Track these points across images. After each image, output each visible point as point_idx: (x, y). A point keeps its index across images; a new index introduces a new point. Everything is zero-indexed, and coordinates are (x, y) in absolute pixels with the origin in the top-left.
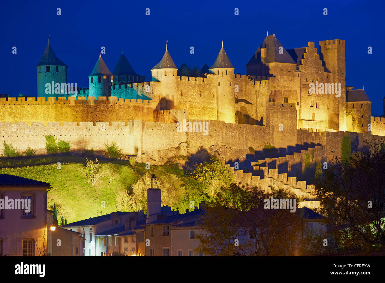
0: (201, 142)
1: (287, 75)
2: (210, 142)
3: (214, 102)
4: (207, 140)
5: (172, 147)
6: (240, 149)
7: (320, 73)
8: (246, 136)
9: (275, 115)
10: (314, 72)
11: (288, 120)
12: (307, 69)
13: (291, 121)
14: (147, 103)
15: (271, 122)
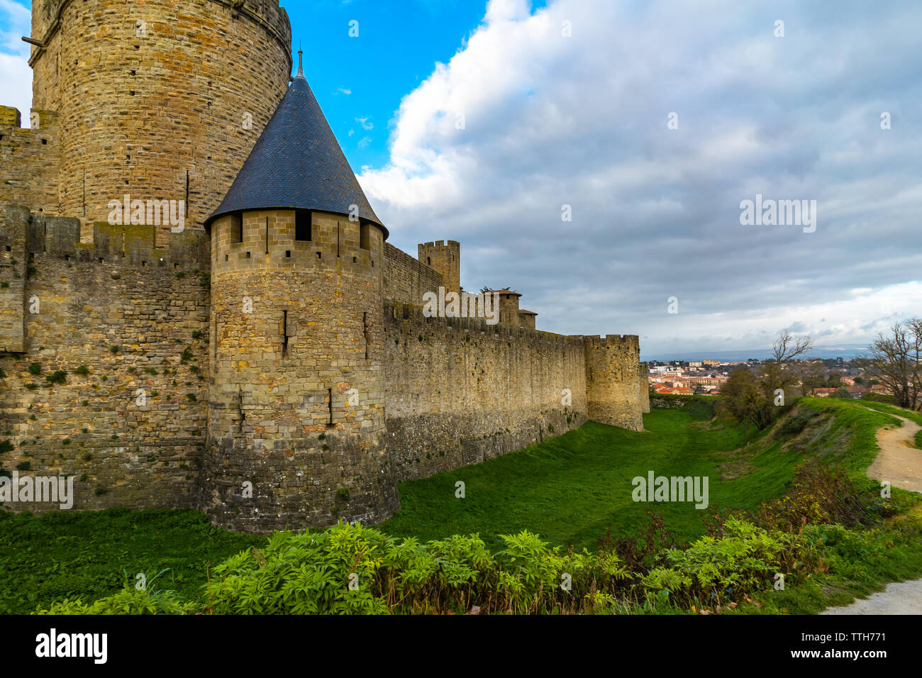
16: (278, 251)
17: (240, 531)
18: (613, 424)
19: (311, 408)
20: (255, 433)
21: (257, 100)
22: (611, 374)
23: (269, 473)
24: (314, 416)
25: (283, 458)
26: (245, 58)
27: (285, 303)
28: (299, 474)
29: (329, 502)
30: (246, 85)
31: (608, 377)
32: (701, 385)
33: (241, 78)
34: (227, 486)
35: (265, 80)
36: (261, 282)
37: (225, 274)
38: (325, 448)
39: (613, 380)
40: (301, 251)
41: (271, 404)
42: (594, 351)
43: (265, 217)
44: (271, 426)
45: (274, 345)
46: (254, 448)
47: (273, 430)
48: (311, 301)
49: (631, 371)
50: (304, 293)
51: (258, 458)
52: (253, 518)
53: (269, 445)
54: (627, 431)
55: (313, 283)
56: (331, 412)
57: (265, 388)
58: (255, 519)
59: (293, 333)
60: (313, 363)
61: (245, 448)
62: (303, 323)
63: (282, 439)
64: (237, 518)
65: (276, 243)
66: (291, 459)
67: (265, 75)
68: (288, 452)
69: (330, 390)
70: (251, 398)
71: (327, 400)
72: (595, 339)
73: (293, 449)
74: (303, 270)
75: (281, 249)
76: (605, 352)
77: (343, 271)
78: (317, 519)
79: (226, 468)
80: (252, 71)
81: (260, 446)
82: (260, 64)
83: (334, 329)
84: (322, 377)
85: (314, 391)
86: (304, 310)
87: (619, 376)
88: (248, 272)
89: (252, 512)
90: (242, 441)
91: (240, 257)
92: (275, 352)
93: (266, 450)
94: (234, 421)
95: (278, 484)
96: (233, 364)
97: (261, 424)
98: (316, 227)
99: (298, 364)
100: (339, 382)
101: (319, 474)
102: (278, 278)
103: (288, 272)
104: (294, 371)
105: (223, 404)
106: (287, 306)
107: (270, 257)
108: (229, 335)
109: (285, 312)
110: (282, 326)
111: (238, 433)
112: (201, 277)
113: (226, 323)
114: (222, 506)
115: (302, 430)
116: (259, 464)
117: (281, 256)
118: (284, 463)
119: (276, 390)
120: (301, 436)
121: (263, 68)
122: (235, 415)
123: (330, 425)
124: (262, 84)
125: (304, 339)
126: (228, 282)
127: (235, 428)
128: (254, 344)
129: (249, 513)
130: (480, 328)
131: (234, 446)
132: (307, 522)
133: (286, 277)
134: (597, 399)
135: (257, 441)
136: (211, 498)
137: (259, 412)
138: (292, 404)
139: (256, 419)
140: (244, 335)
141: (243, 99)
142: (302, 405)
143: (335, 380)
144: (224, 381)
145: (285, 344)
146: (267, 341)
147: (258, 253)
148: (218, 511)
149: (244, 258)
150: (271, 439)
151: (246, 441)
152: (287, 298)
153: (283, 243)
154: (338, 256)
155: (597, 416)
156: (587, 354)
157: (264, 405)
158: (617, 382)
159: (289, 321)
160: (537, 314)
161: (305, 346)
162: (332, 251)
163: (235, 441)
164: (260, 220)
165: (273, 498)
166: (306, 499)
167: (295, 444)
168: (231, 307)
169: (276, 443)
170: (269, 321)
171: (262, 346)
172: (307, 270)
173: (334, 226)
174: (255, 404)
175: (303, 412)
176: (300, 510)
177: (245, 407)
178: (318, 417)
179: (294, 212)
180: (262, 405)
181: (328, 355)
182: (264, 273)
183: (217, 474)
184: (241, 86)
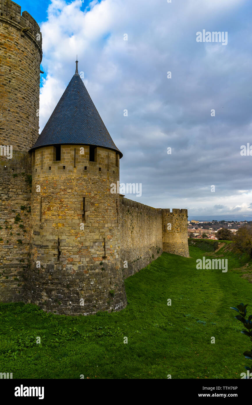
16: (80, 167)
17: (62, 314)
18: (176, 254)
19: (96, 248)
20: (67, 261)
21: (31, 81)
22: (175, 229)
23: (76, 283)
24: (98, 253)
25: (83, 275)
26: (26, 58)
27: (84, 194)
28: (92, 283)
29: (106, 298)
30: (26, 73)
31: (174, 230)
32: (192, 233)
33: (24, 69)
34: (51, 290)
35: (34, 70)
36: (71, 182)
37: (49, 177)
38: (103, 269)
39: (176, 231)
40: (92, 167)
41: (77, 246)
42: (166, 216)
43: (74, 148)
44: (76, 258)
45: (78, 215)
46: (67, 269)
47: (78, 260)
48: (97, 193)
49: (184, 227)
50: (94, 189)
51: (70, 275)
52: (69, 307)
53: (75, 268)
54: (183, 257)
55: (97, 183)
56: (105, 250)
57: (73, 238)
58: (70, 307)
59: (88, 209)
60: (97, 225)
61: (62, 269)
62: (93, 204)
63: (82, 264)
64: (60, 307)
65: (80, 162)
66: (88, 275)
67: (34, 68)
68: (86, 272)
69: (104, 239)
70: (65, 243)
71: (103, 244)
72: (167, 211)
73: (88, 270)
74: (93, 177)
75: (82, 165)
76: (172, 217)
77: (110, 178)
78: (101, 307)
79: (50, 280)
80: (29, 65)
81: (71, 268)
82: (32, 62)
83: (106, 207)
84: (101, 232)
85: (98, 240)
86: (93, 197)
87: (179, 229)
88: (64, 176)
89: (68, 304)
90: (60, 266)
91: (59, 168)
92: (79, 219)
93: (74, 271)
94: (54, 255)
95: (81, 288)
96: (54, 225)
97: (71, 257)
98: (99, 155)
99: (90, 225)
100: (108, 235)
101: (101, 283)
102: (81, 180)
103: (86, 178)
104: (88, 229)
105: (47, 246)
106: (85, 195)
107: (77, 169)
108: (51, 209)
109: (84, 198)
110: (82, 205)
111: (57, 261)
112: (25, 177)
113: (49, 203)
114: (49, 301)
115: (92, 260)
116: (70, 278)
117: (82, 169)
118: (84, 278)
119: (79, 239)
120: (92, 263)
121: (33, 64)
122: (56, 252)
123: (104, 258)
124: (33, 72)
125: (93, 213)
126: (51, 181)
127: (55, 259)
128: (67, 214)
129: (66, 304)
130: (132, 205)
131: (55, 269)
132: (97, 308)
133: (85, 180)
134: (168, 241)
135: (69, 266)
136: (41, 297)
137: (70, 250)
138: (87, 246)
139: (68, 254)
140: (62, 210)
141: (25, 80)
142: (92, 247)
143: (106, 234)
144: (48, 234)
145: (84, 215)
146: (74, 213)
147: (69, 167)
148: (47, 303)
149: (61, 169)
150: (76, 265)
151: (62, 266)
152: (85, 191)
153: (83, 162)
154: (108, 170)
155: (168, 249)
156: (163, 218)
157: (73, 247)
158: (178, 232)
159: (86, 203)
160: (124, 196)
161: (94, 216)
162: (106, 167)
163: (55, 266)
164: (71, 150)
165: (79, 296)
166: (96, 296)
167: (89, 267)
168: (53, 195)
169: (79, 267)
170: (76, 203)
171: (72, 216)
172: (95, 177)
173: (107, 155)
174: (68, 246)
175: (93, 251)
176: (93, 302)
177: (62, 248)
178: (99, 253)
179: (89, 146)
180: (72, 247)
181: (103, 221)
182: (73, 177)
183: (44, 284)
184: (24, 73)
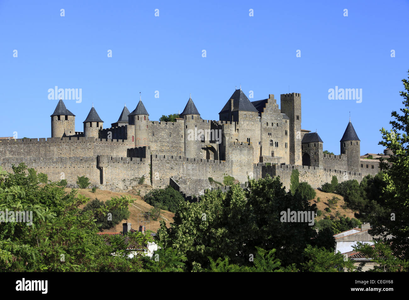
0: (163, 173)
1: (249, 121)
2: (172, 173)
3: (182, 141)
4: (169, 171)
5: (136, 177)
6: (200, 179)
7: (279, 119)
8: (206, 169)
9: (234, 151)
10: (273, 118)
11: (246, 156)
12: (267, 116)
13: (248, 157)
14: (122, 142)
15: (231, 157)
